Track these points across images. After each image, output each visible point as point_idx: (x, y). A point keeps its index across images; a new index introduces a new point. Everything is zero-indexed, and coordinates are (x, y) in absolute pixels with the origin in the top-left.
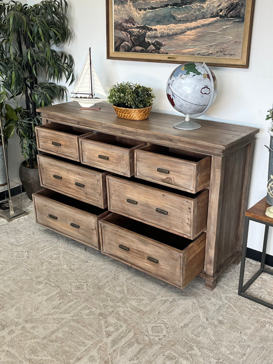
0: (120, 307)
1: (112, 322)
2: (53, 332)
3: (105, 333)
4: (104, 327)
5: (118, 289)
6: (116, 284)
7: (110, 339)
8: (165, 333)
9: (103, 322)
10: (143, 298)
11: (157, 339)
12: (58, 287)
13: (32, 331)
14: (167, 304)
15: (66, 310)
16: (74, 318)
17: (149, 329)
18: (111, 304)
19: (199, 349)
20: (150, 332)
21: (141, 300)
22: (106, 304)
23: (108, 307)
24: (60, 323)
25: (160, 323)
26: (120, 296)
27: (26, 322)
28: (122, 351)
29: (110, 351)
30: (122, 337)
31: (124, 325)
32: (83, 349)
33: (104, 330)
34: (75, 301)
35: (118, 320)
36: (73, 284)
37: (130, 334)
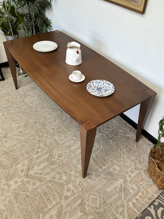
0: (49, 138)
1: (42, 146)
2: (13, 146)
3: (36, 152)
4: (36, 149)
5: (53, 127)
6: (53, 124)
7: (37, 156)
8: (63, 158)
9: (38, 145)
10: (62, 135)
11: (58, 161)
12: (26, 120)
13: (4, 143)
14: (72, 142)
15: (24, 134)
16: (25, 140)
17: (57, 155)
18: (46, 135)
19: (75, 172)
20: (56, 156)
21: (61, 136)
22: (43, 135)
23: (44, 137)
24: (18, 141)
25: (63, 152)
26: (52, 131)
27: (4, 137)
28: (39, 163)
29: (34, 162)
30: (42, 156)
31: (46, 150)
32: (22, 158)
33: (36, 150)
34: (30, 130)
35: (45, 146)
36: (33, 120)
37: (47, 155)
